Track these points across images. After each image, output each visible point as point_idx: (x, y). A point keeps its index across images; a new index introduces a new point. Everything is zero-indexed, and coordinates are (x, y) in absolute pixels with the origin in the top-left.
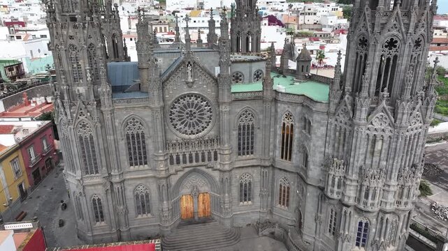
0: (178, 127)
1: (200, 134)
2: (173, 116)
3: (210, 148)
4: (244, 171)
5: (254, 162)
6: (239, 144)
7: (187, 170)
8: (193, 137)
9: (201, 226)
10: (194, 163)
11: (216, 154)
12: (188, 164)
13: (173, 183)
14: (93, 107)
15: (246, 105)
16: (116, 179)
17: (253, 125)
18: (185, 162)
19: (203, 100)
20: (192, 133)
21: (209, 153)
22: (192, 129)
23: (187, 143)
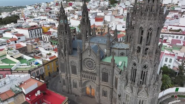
0: (86, 67)
1: (92, 71)
2: (85, 63)
3: (93, 76)
4: (104, 87)
5: (108, 85)
6: (103, 78)
7: (87, 80)
8: (90, 71)
9: (90, 98)
10: (89, 79)
11: (95, 78)
12: (87, 79)
13: (83, 83)
14: (64, 56)
15: (105, 66)
16: (68, 76)
17: (107, 73)
18: (86, 78)
19: (93, 61)
20: (90, 69)
21: (93, 77)
22: (90, 68)
23: (87, 72)
